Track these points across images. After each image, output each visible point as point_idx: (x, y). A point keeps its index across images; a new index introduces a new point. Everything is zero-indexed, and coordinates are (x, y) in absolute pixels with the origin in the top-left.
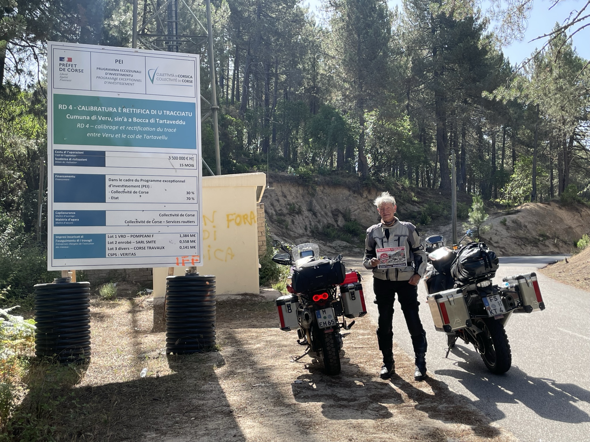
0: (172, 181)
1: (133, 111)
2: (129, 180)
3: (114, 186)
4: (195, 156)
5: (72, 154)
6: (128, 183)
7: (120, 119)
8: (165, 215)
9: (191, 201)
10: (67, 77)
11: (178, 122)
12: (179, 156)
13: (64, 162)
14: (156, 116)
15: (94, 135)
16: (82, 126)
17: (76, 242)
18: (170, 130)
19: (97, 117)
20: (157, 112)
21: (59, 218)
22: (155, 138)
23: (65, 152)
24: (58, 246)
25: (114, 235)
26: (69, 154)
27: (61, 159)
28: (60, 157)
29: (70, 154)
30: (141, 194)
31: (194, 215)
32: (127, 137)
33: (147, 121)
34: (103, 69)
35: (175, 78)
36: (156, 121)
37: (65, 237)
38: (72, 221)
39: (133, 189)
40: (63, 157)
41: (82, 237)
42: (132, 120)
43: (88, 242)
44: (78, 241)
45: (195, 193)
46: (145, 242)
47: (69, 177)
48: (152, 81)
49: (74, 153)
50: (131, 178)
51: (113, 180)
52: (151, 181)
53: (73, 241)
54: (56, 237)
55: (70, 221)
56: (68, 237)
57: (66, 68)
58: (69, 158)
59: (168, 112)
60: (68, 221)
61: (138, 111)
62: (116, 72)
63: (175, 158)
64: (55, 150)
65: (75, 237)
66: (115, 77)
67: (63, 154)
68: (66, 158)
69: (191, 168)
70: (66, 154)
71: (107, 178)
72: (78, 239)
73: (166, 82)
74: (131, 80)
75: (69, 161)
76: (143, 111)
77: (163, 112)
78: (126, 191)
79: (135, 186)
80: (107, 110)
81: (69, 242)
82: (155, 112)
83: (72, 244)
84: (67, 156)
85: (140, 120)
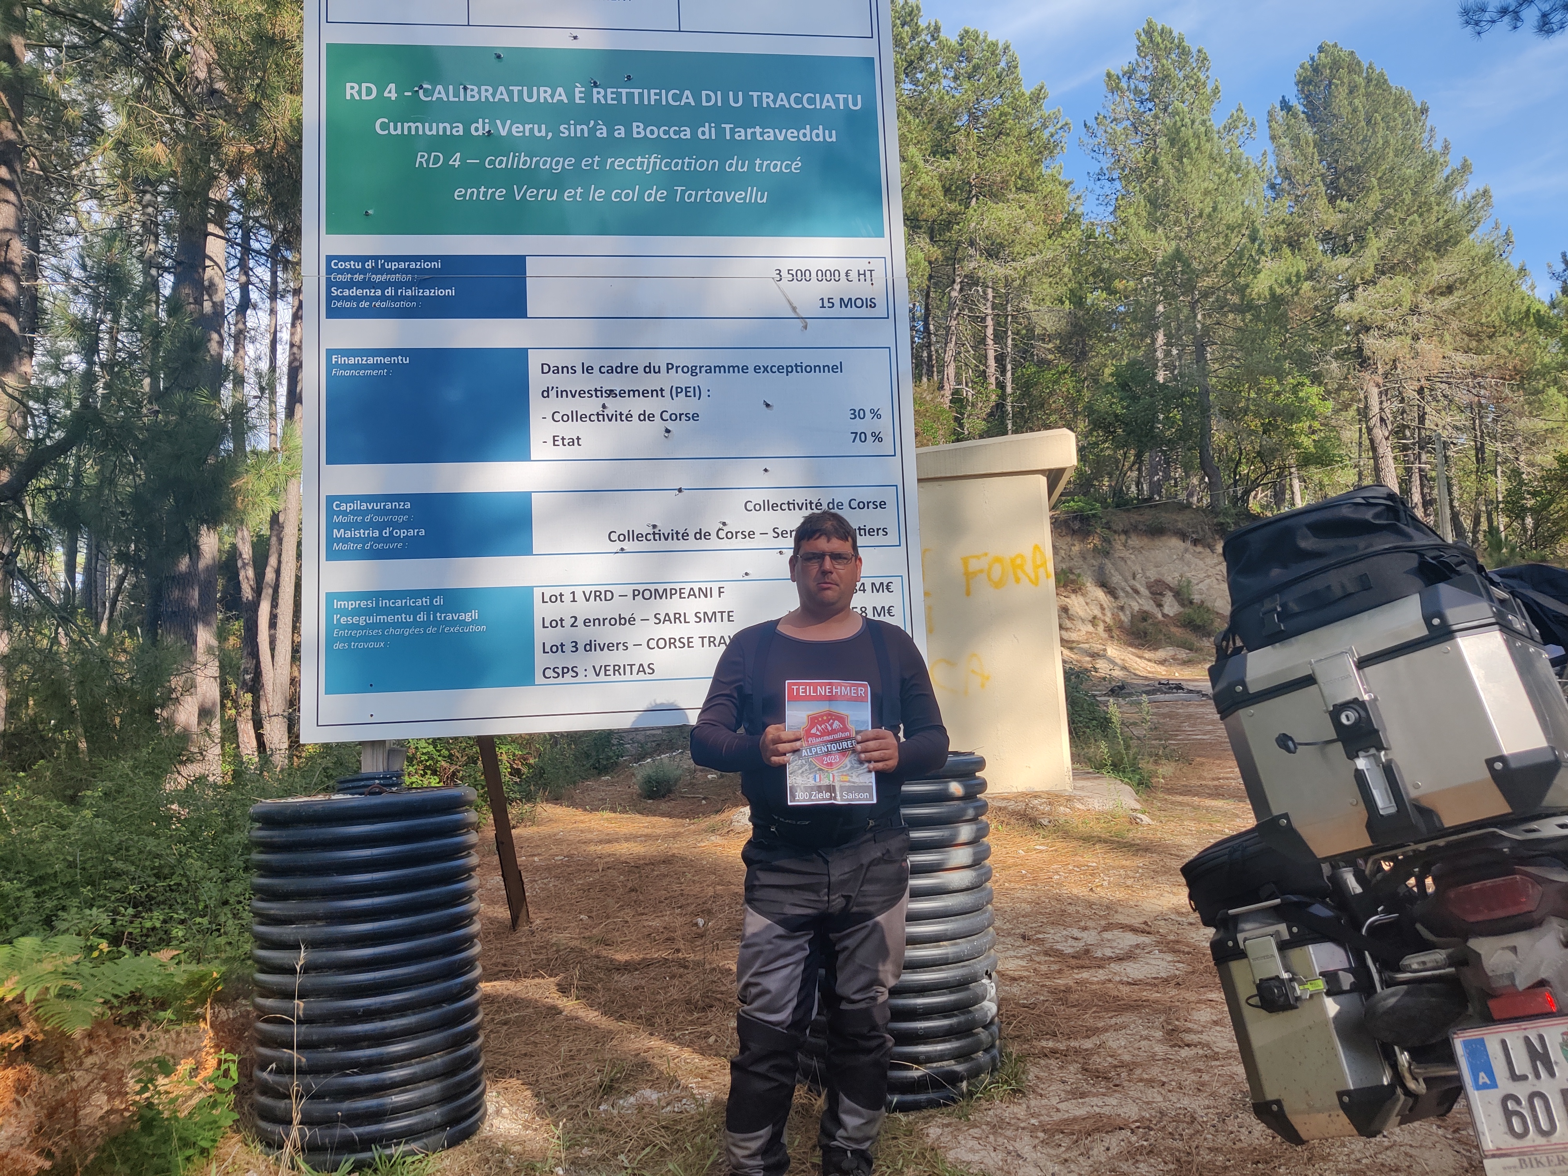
0: (789, 370)
1: (630, 96)
2: (621, 369)
4: (878, 265)
5: (398, 271)
6: (615, 382)
7: (582, 130)
8: (767, 506)
9: (870, 447)
11: (807, 134)
12: (813, 266)
13: (364, 304)
14: (718, 115)
15: (481, 193)
16: (437, 158)
17: (415, 623)
18: (777, 167)
19: (493, 123)
20: (725, 99)
21: (348, 526)
22: (720, 197)
23: (369, 265)
24: (342, 639)
25: (567, 592)
26: (383, 271)
27: (354, 292)
28: (350, 285)
29: (390, 272)
30: (670, 425)
31: (882, 505)
32: (607, 197)
33: (687, 134)
36: (721, 132)
38: (398, 539)
39: (637, 405)
40: (360, 285)
41: (438, 601)
42: (629, 131)
44: (421, 617)
45: (886, 413)
46: (691, 618)
47: (386, 360)
49: (402, 266)
50: (629, 359)
51: (557, 370)
52: (709, 370)
53: (403, 618)
54: (338, 604)
55: (392, 539)
56: (383, 603)
58: (383, 286)
59: (767, 99)
60: (380, 539)
61: (651, 96)
63: (801, 276)
64: (329, 258)
65: (410, 603)
67: (363, 271)
68: (374, 285)
69: (865, 312)
70: (375, 270)
71: (534, 361)
72: (422, 608)
75: (384, 298)
76: (668, 97)
77: (748, 99)
78: (609, 412)
79: (644, 393)
80: (530, 96)
81: (387, 625)
82: (717, 99)
83: (398, 632)
84: (378, 278)
85: (659, 132)
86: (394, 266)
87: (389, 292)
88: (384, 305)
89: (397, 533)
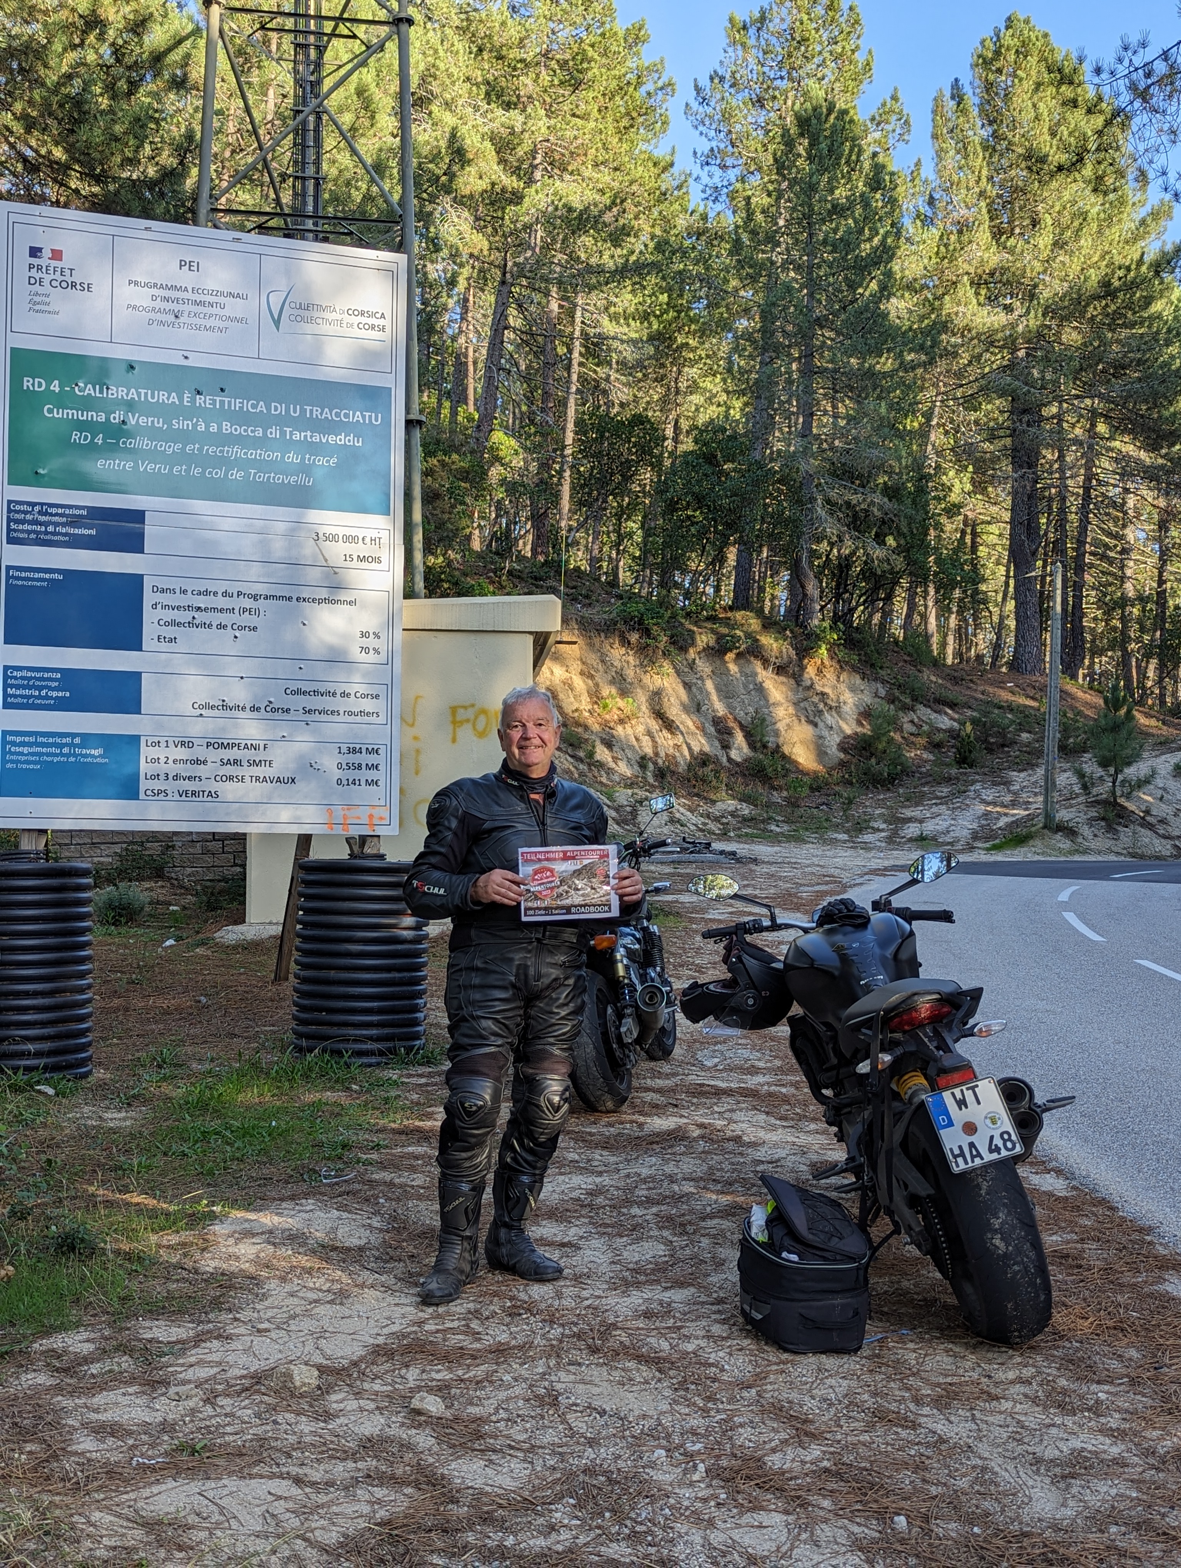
0: (320, 601)
1: (222, 403)
2: (207, 593)
3: (164, 607)
4: (384, 534)
5: (56, 515)
6: (201, 601)
7: (187, 425)
8: (299, 692)
9: (370, 656)
10: (48, 304)
11: (342, 439)
12: (341, 531)
13: (33, 536)
14: (283, 421)
16: (86, 438)
17: (62, 755)
18: (321, 461)
19: (126, 415)
20: (287, 410)
21: (18, 687)
22: (280, 479)
23: (37, 508)
24: (12, 761)
26: (46, 514)
28: (23, 522)
29: (51, 515)
30: (237, 633)
31: (376, 696)
32: (203, 473)
33: (259, 432)
34: (146, 285)
35: (339, 317)
36: (283, 433)
37: (32, 739)
38: (51, 698)
39: (216, 618)
40: (31, 522)
41: (77, 740)
42: (220, 428)
43: (93, 756)
44: (66, 750)
45: (383, 634)
46: (245, 763)
47: (47, 576)
48: (277, 323)
49: (60, 511)
50: (212, 586)
51: (163, 591)
52: (266, 598)
53: (53, 750)
54: (9, 739)
55: (47, 697)
56: (40, 739)
57: (47, 278)
58: (45, 524)
59: (316, 412)
60: (39, 697)
61: (237, 404)
62: (180, 295)
63: (332, 538)
64: (9, 502)
65: (58, 740)
66: (176, 307)
67: (32, 513)
68: (41, 524)
69: (374, 565)
70: (40, 513)
71: (148, 583)
72: (66, 745)
73: (314, 329)
74: (221, 318)
75: (46, 533)
76: (248, 406)
77: (303, 411)
78: (197, 622)
79: (222, 610)
80: (153, 397)
81: (43, 754)
82: (282, 409)
83: (49, 759)
84: (43, 518)
85: (241, 430)
86: (54, 511)
87: (51, 529)
88: (47, 538)
89: (50, 693)
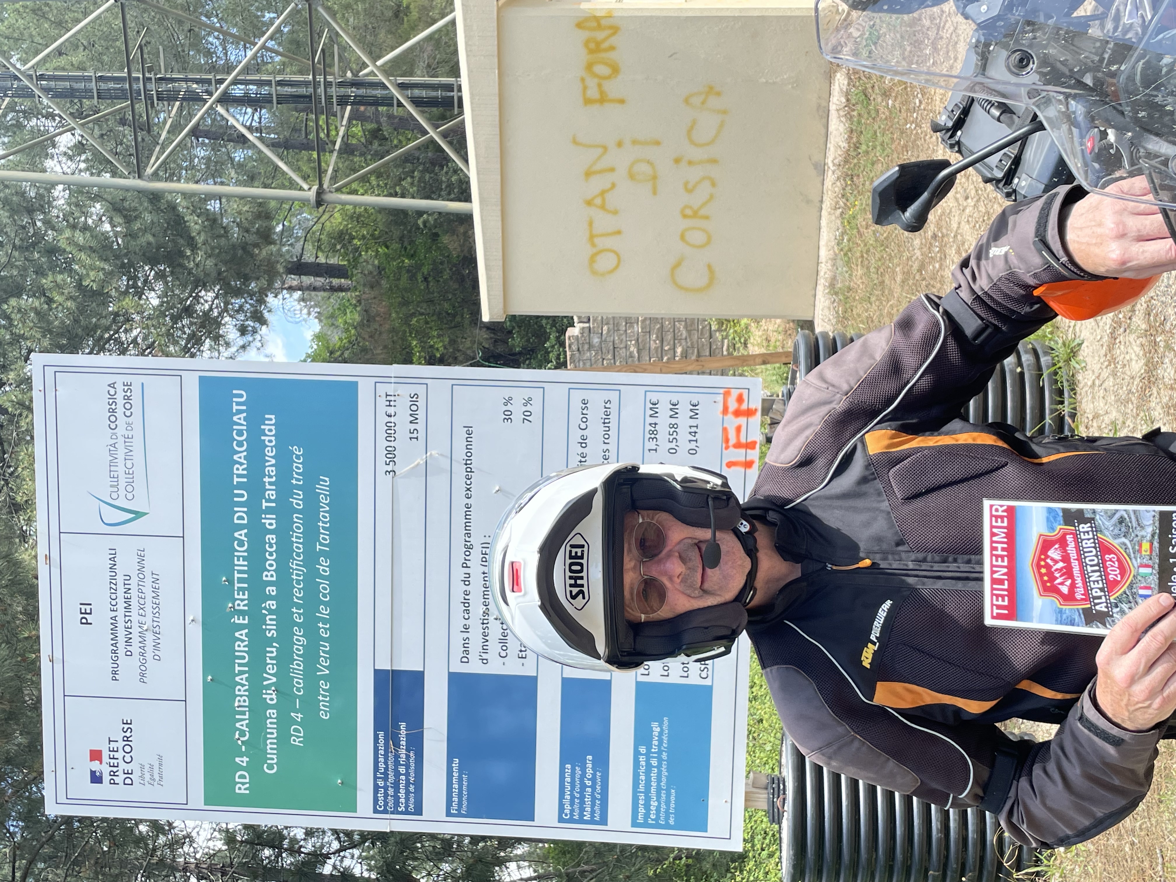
0: (469, 470)
1: (240, 580)
2: (466, 603)
3: (485, 650)
4: (382, 389)
5: (386, 763)
6: (477, 608)
7: (270, 620)
9: (535, 408)
10: (151, 767)
11: (269, 439)
12: (382, 444)
13: (412, 788)
14: (255, 512)
15: (323, 700)
16: (295, 730)
17: (659, 766)
18: (298, 466)
19: (268, 687)
20: (240, 504)
21: (582, 810)
22: (324, 518)
23: (381, 783)
24: (667, 818)
26: (386, 773)
27: (402, 795)
28: (397, 798)
29: (387, 769)
31: (585, 402)
32: (326, 604)
33: (271, 538)
34: (115, 662)
35: (121, 440)
36: (269, 511)
37: (642, 797)
38: (594, 775)
40: (397, 789)
41: (643, 750)
42: (270, 583)
43: (661, 733)
44: (654, 762)
45: (507, 393)
47: (455, 774)
48: (138, 515)
49: (381, 760)
50: (458, 597)
51: (466, 652)
52: (469, 535)
53: (654, 775)
54: (640, 820)
55: (593, 779)
56: (642, 788)
57: (123, 766)
58: (397, 774)
59: (239, 470)
60: (593, 787)
61: (241, 564)
62: (121, 625)
63: (391, 454)
64: (375, 811)
65: (643, 769)
66: (135, 630)
67: (386, 788)
68: (397, 780)
69: (421, 403)
70: (386, 779)
71: (458, 668)
72: (648, 761)
73: (139, 470)
74: (141, 580)
75: (407, 774)
76: (241, 551)
77: (240, 486)
80: (243, 658)
81: (659, 786)
82: (241, 511)
83: (664, 779)
84: (391, 778)
85: (271, 560)
86: (382, 766)
87: (402, 770)
88: (412, 774)
89: (589, 775)
